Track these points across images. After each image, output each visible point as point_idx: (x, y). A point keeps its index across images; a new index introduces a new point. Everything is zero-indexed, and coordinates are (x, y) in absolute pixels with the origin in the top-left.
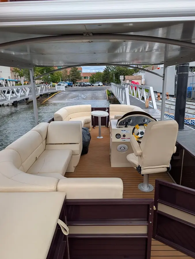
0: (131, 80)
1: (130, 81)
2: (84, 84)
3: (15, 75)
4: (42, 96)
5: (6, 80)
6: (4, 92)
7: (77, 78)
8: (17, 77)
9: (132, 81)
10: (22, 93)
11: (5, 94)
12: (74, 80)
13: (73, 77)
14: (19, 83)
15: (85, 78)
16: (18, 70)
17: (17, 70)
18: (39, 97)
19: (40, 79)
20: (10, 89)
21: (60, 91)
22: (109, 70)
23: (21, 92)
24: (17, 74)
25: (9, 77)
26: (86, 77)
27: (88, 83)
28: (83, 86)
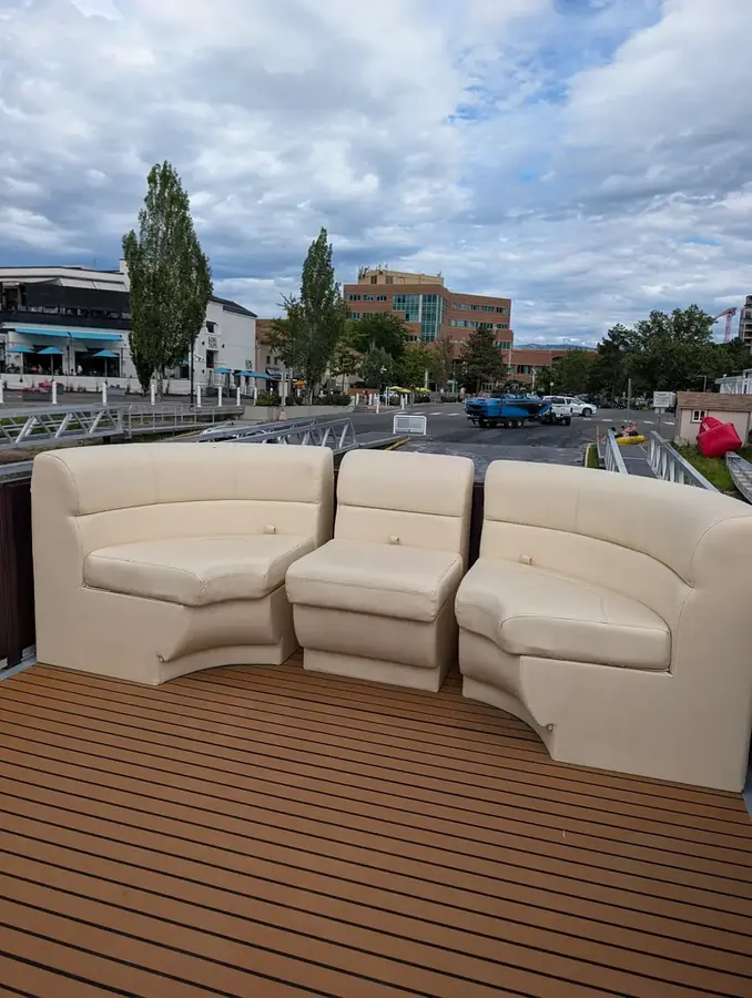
0: (703, 413)
1: (697, 414)
3: (268, 357)
5: (236, 372)
7: (488, 372)
8: (276, 363)
9: (708, 418)
12: (476, 378)
13: (473, 366)
15: (521, 369)
16: (281, 338)
17: (277, 339)
19: (353, 373)
21: (407, 436)
22: (621, 348)
24: (277, 353)
25: (248, 363)
26: (526, 369)
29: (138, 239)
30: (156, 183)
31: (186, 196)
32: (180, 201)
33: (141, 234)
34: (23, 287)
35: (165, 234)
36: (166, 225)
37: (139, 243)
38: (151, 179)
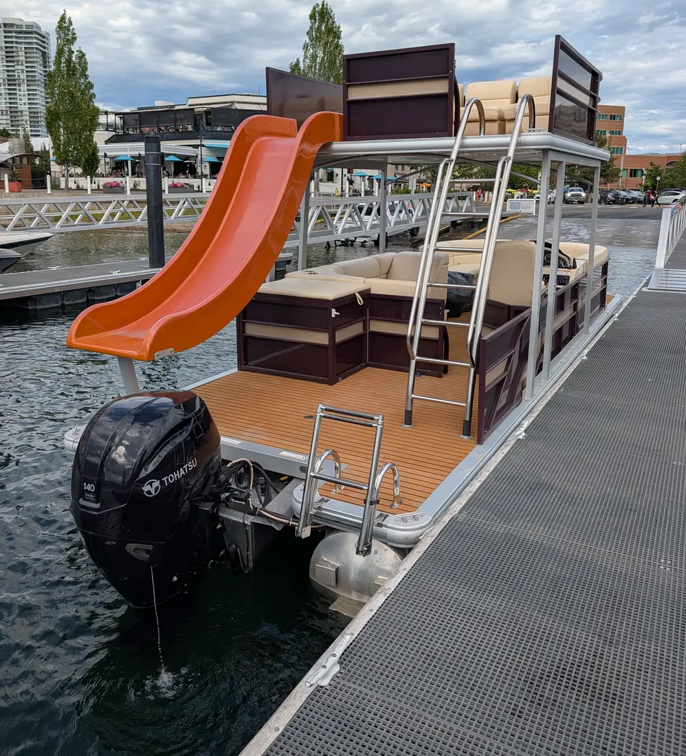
2: (616, 196)
4: (458, 227)
5: (370, 176)
6: (361, 209)
8: (403, 169)
10: (402, 215)
11: (362, 215)
14: (404, 188)
15: (633, 173)
18: (448, 228)
20: (375, 203)
21: (518, 214)
23: (401, 211)
27: (635, 194)
28: (614, 202)
29: (302, 66)
30: (315, 20)
31: (339, 27)
32: (334, 33)
33: (304, 61)
34: (208, 113)
35: (323, 59)
36: (324, 53)
37: (302, 68)
38: (312, 17)
